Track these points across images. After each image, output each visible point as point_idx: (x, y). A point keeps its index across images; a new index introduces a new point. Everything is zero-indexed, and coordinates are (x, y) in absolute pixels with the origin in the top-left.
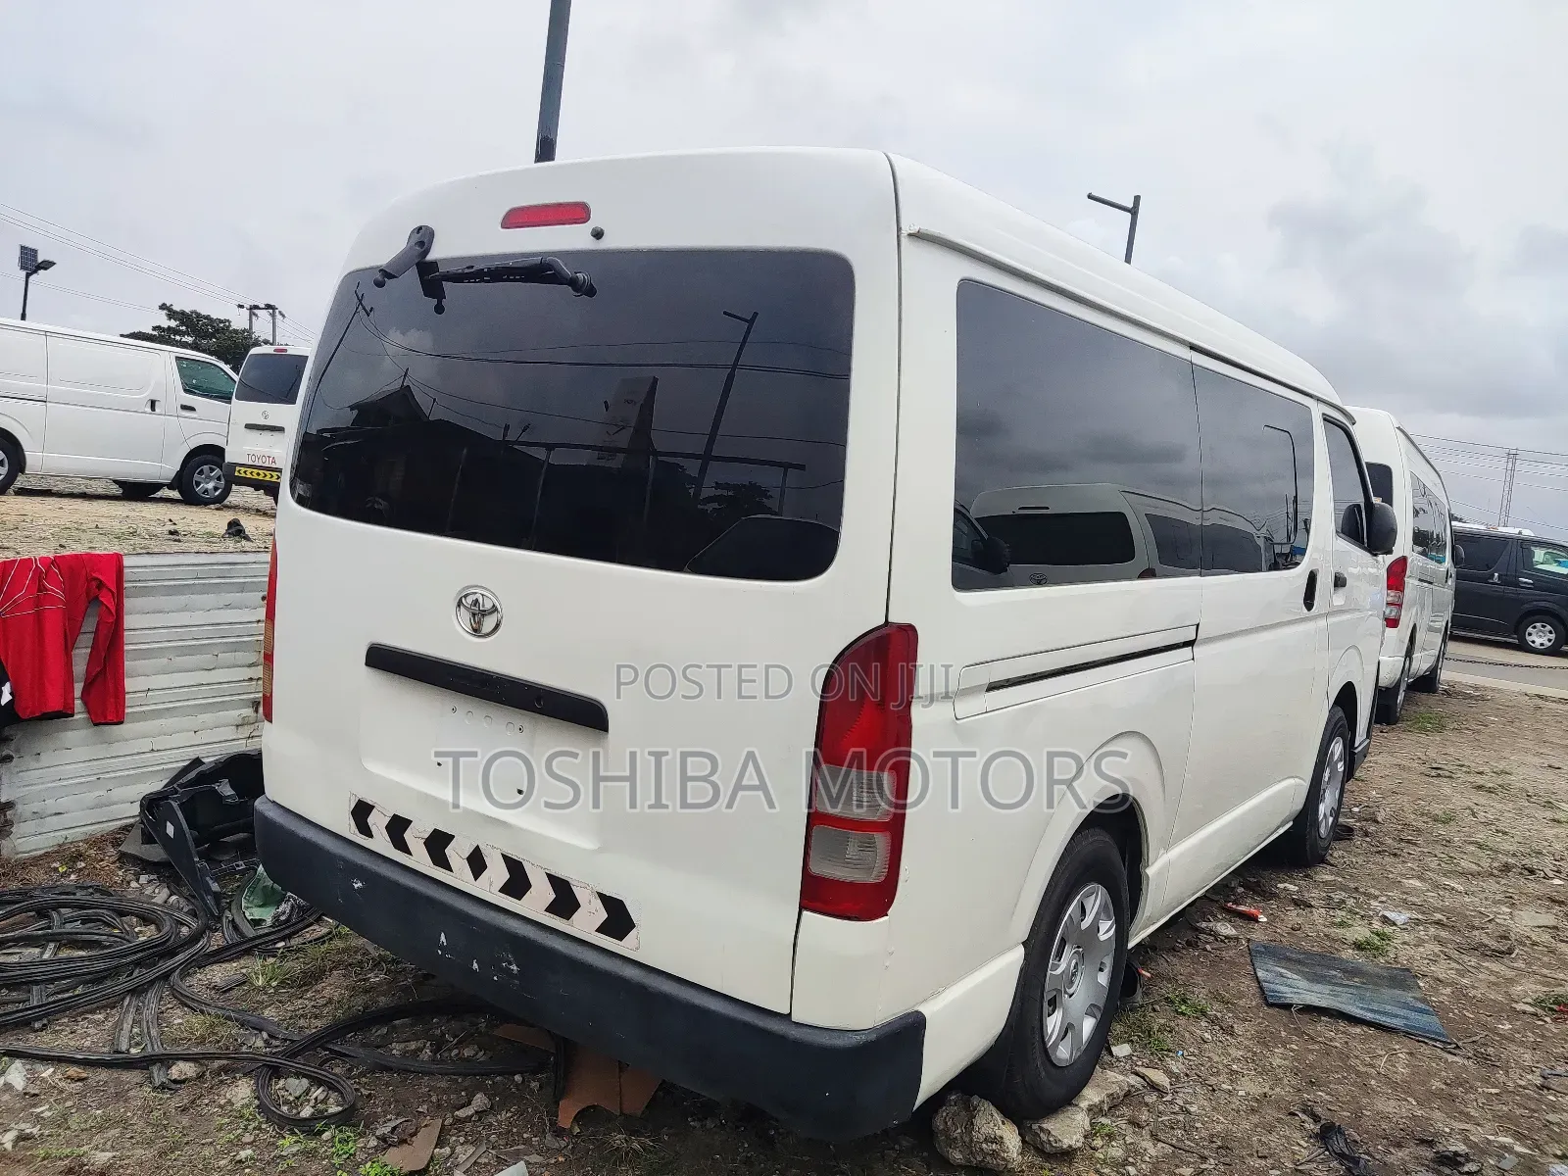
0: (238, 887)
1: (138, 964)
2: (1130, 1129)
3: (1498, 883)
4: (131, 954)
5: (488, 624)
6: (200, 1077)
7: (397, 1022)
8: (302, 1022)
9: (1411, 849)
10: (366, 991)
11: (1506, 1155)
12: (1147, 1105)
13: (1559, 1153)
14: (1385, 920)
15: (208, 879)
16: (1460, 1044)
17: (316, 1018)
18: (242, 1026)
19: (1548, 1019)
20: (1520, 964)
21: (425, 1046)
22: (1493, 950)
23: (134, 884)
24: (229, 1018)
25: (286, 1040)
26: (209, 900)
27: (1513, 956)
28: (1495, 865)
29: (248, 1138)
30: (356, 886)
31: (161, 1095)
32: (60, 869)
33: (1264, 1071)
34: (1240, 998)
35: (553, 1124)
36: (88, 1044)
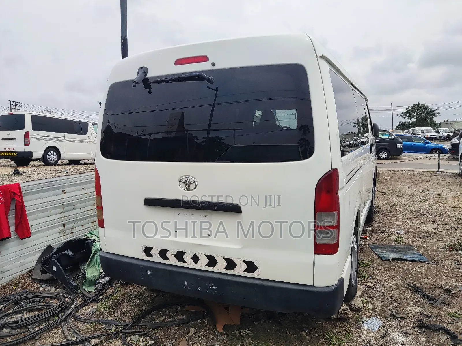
0: (80, 282)
1: (59, 313)
2: (371, 300)
3: (418, 219)
4: (57, 309)
5: (192, 186)
6: (101, 342)
7: (153, 313)
8: (123, 319)
9: (391, 214)
10: (137, 306)
12: (370, 292)
14: (397, 233)
15: (71, 282)
16: (432, 262)
17: (126, 317)
18: (104, 324)
19: (448, 251)
20: (434, 239)
21: (166, 318)
22: (427, 236)
23: (41, 288)
24: (98, 323)
25: (122, 325)
26: (72, 288)
27: (432, 237)
28: (414, 215)
30: (149, 273)
32: (14, 288)
33: (393, 278)
34: (375, 260)
35: (217, 332)
36: (57, 340)
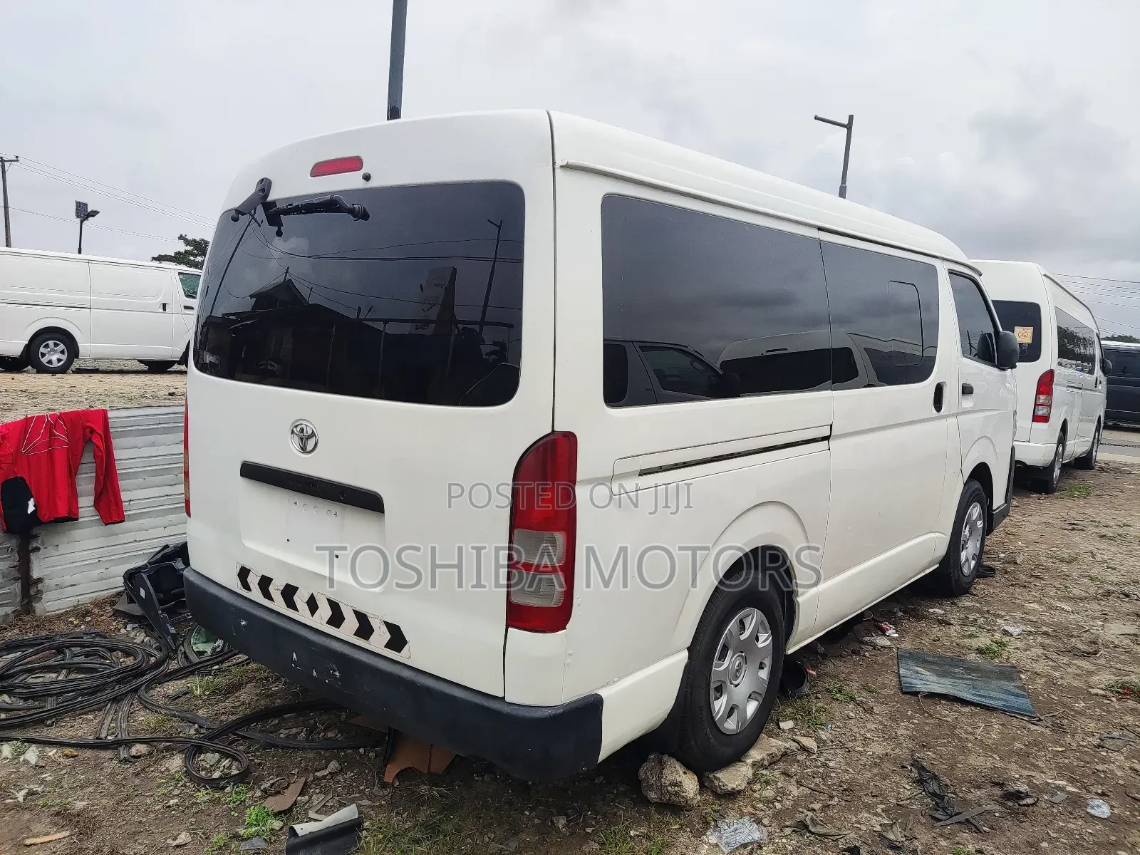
0: (189, 630)
1: (119, 682)
2: (782, 778)
3: (1099, 604)
4: (113, 676)
5: (310, 444)
6: (150, 754)
7: (286, 716)
8: (222, 717)
9: (1038, 582)
10: (267, 696)
11: (1059, 793)
12: (798, 761)
13: (1100, 791)
14: (1006, 633)
15: (168, 625)
16: (1042, 718)
17: (233, 714)
18: (182, 720)
19: (1114, 699)
20: (1102, 661)
21: (302, 731)
22: (1083, 652)
23: (123, 631)
24: (174, 716)
25: (209, 729)
26: (169, 639)
27: (1098, 655)
28: (1100, 591)
29: (176, 792)
31: (123, 766)
32: (74, 622)
34: (883, 689)
35: (380, 779)
36: (80, 734)
